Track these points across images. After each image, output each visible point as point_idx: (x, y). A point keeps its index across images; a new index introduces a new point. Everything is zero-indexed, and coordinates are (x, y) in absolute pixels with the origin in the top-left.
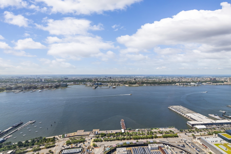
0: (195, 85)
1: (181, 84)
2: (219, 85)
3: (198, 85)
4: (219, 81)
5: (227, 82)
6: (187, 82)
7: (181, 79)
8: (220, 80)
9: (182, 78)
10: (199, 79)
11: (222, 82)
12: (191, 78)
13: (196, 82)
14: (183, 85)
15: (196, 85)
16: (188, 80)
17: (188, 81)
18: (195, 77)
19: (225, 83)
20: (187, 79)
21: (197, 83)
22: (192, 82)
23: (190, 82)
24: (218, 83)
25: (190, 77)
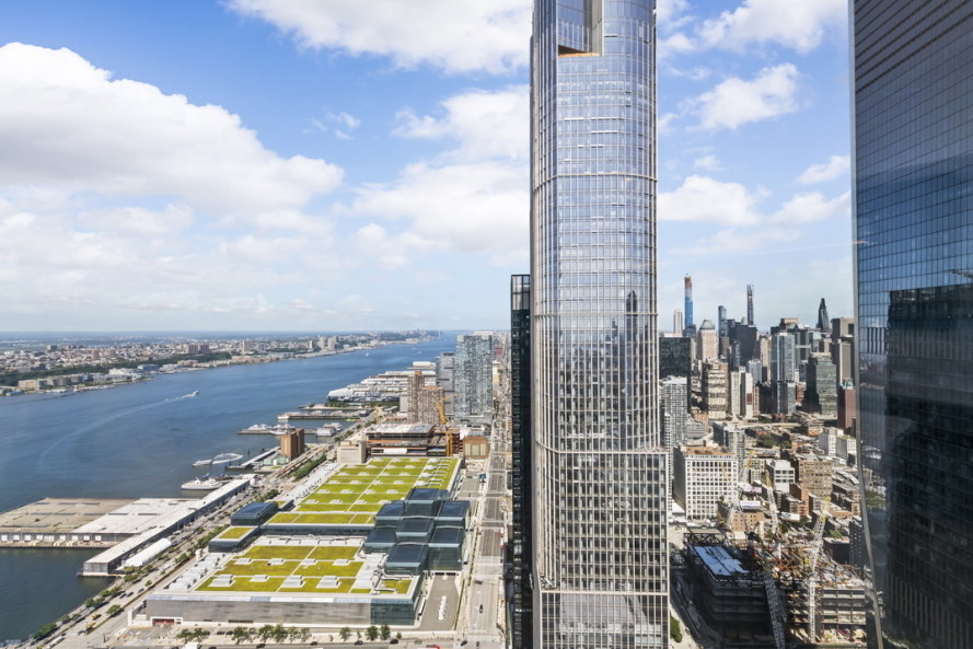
0: (129, 378)
1: (55, 381)
2: (219, 366)
3: (143, 378)
4: (217, 354)
5: (239, 354)
6: (88, 369)
7: (52, 355)
8: (222, 350)
9: (63, 351)
10: (148, 351)
11: (227, 356)
12: (112, 348)
13: (133, 366)
14: (69, 383)
15: (135, 376)
16: (97, 357)
17: (97, 362)
18: (133, 340)
19: (235, 359)
20: (90, 352)
21: (140, 367)
22: (117, 366)
23: (103, 369)
24: (215, 359)
25: (108, 341)
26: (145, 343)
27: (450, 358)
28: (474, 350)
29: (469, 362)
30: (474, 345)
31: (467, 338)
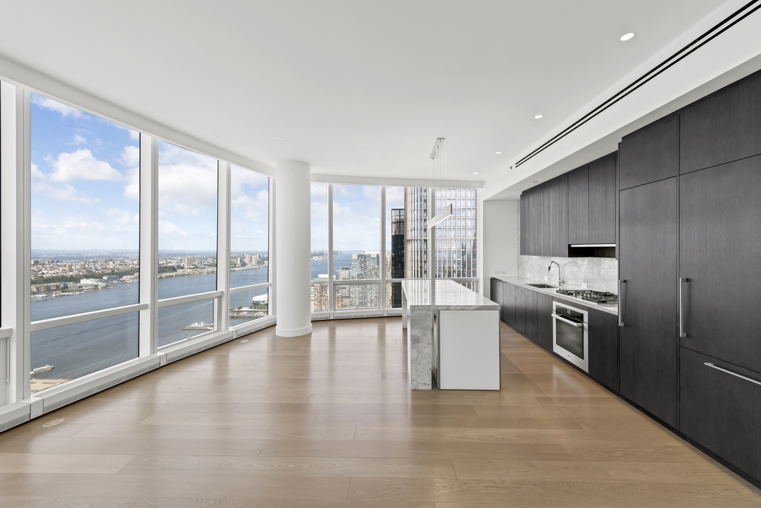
0: (96, 286)
1: (38, 288)
2: (167, 277)
3: (107, 286)
4: (166, 268)
5: (182, 268)
6: (63, 279)
7: (35, 268)
8: (169, 265)
9: (43, 264)
10: (111, 265)
11: (173, 269)
12: (82, 263)
13: (99, 277)
14: (49, 290)
15: (101, 285)
16: (71, 270)
17: (71, 273)
18: (99, 257)
19: (180, 271)
20: (65, 266)
21: (105, 278)
22: (87, 277)
23: (76, 279)
24: (164, 272)
25: (79, 258)
26: (109, 259)
27: (347, 272)
28: (366, 265)
29: (361, 275)
30: (365, 262)
31: (360, 256)
